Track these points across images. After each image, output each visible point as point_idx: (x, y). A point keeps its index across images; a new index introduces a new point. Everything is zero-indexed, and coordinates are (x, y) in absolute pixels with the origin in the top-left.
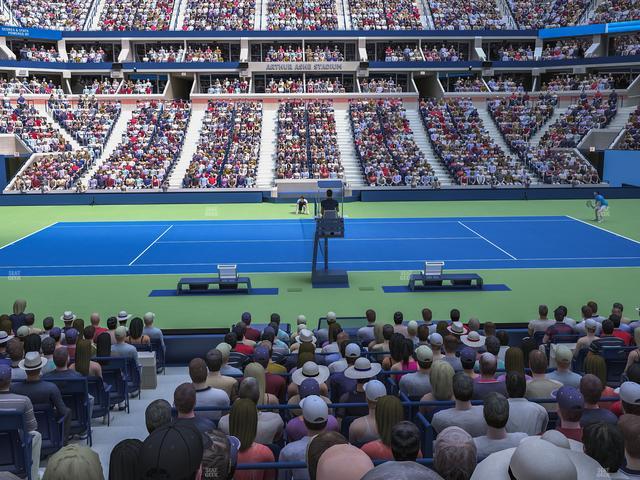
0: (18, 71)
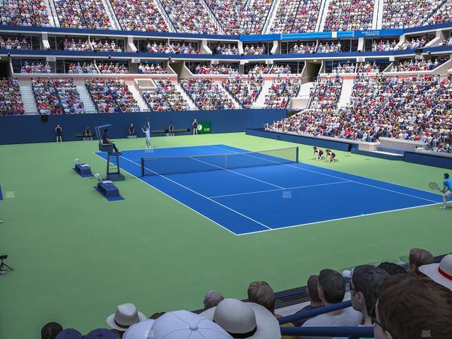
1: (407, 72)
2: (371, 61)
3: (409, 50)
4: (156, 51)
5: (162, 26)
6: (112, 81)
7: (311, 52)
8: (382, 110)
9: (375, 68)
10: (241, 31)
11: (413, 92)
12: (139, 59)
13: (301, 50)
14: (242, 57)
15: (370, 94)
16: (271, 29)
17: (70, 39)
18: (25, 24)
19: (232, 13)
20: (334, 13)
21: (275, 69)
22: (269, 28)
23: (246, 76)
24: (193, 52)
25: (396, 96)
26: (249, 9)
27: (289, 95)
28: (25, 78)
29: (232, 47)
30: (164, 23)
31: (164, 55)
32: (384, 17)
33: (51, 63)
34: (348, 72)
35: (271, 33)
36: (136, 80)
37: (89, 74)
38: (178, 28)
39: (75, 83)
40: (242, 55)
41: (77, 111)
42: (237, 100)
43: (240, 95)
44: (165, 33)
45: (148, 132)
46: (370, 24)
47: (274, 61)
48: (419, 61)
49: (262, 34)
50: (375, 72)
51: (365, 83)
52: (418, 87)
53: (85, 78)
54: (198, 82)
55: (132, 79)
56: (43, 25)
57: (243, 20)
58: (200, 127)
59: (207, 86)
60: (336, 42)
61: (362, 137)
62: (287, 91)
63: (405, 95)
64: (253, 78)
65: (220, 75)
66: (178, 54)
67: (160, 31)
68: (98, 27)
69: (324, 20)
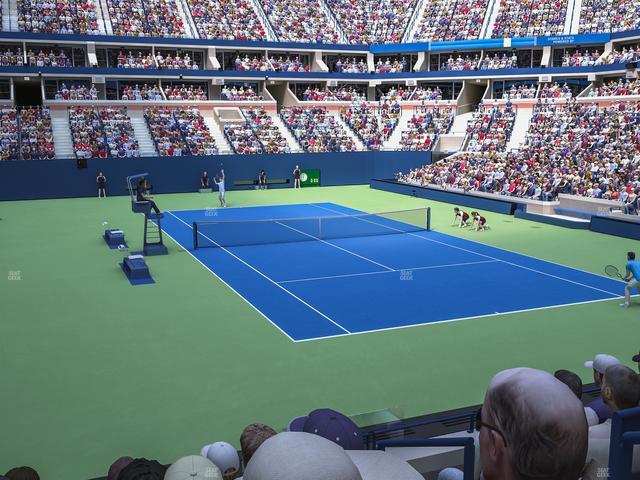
0: (541, 77)
1: (612, 97)
2: (560, 82)
3: (617, 65)
4: (248, 68)
5: (257, 32)
6: (181, 111)
7: (473, 67)
8: (570, 153)
9: (566, 91)
10: (373, 39)
11: (619, 127)
12: (222, 79)
13: (457, 65)
14: (372, 75)
15: (555, 130)
16: (416, 36)
17: (125, 51)
18: (64, 31)
19: (361, 12)
20: (509, 10)
21: (418, 93)
22: (413, 33)
23: (376, 103)
24: (301, 69)
25: (592, 133)
26: (384, 7)
27: (436, 131)
28: (60, 107)
29: (358, 61)
30: (260, 28)
31: (259, 73)
32: (582, 16)
33: (98, 86)
34: (525, 97)
35: (415, 41)
36: (216, 109)
37: (151, 101)
38: (281, 35)
39: (129, 113)
40: (372, 72)
41: (129, 153)
42: (361, 138)
43: (365, 130)
44: (262, 42)
45: (221, 184)
46: (561, 27)
47: (418, 82)
48: (632, 80)
49: (403, 42)
50: (565, 97)
51: (549, 114)
52: (627, 119)
53: (144, 107)
54: (306, 113)
55: (210, 107)
56: (89, 32)
57: (376, 22)
58: (304, 177)
59: (318, 118)
60: (508, 53)
61: (533, 194)
62: (433, 126)
63: (606, 130)
64: (386, 107)
65: (339, 102)
66: (278, 73)
67: (254, 39)
68: (166, 35)
69: (493, 21)
